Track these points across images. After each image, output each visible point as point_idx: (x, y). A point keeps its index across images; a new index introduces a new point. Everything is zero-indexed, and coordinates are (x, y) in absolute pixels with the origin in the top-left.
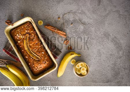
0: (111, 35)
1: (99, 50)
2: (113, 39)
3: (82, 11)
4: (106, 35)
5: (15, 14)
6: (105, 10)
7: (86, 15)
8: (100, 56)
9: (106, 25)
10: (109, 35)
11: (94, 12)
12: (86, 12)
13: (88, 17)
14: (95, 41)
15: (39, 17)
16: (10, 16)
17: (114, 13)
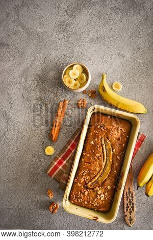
0: (62, 19)
1: (92, 40)
2: (70, 16)
3: (21, 76)
4: (63, 28)
5: (38, 197)
6: (15, 33)
7: (28, 69)
8: (103, 38)
9: (43, 29)
10: (62, 23)
11: (22, 54)
12: (22, 68)
13: (32, 65)
14: (77, 49)
15: (40, 154)
16: (41, 207)
17: (20, 16)
